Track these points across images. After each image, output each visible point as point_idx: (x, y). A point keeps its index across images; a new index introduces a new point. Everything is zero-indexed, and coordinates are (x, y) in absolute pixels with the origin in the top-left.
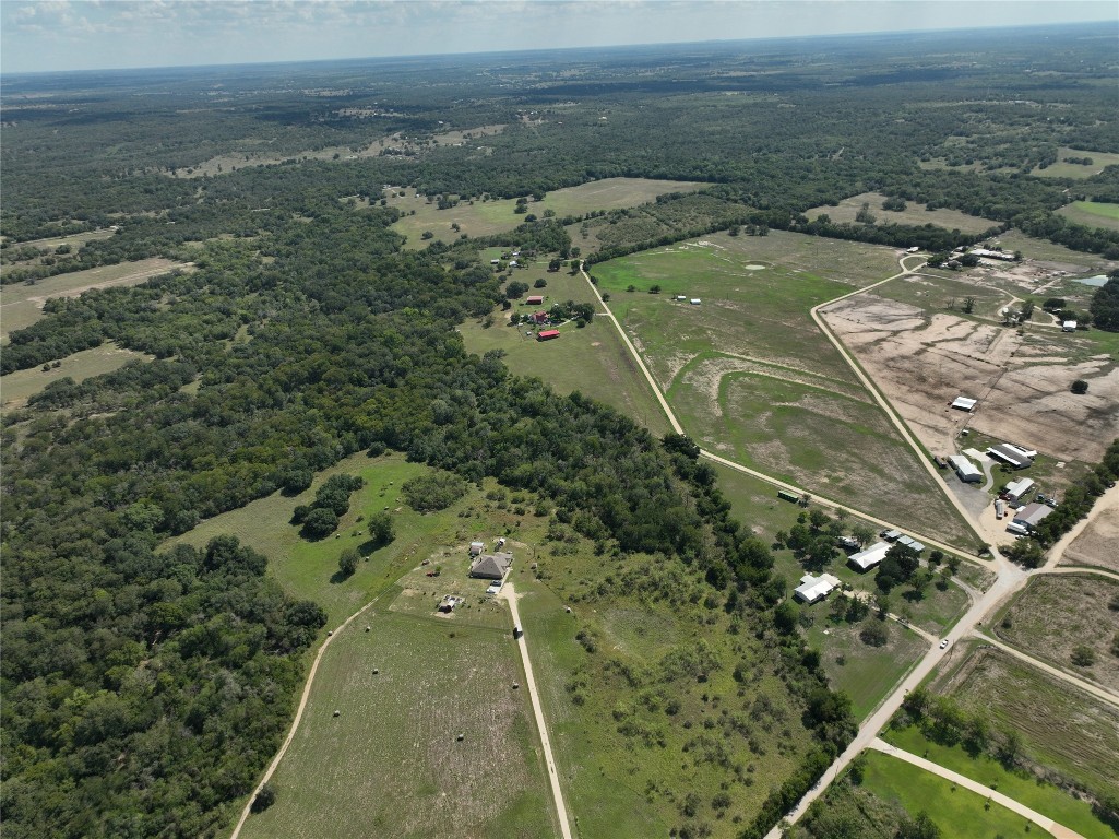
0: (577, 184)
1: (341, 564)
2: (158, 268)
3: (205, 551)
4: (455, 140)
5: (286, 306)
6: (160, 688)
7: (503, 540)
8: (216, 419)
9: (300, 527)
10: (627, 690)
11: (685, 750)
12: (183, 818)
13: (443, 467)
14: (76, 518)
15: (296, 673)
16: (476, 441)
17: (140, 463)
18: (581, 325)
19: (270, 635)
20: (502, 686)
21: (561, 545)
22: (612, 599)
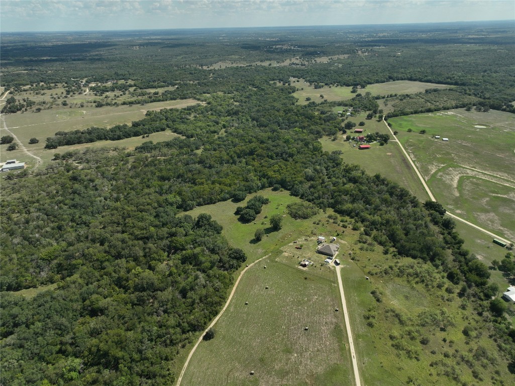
0: (383, 82)
1: (256, 235)
2: (191, 103)
3: (197, 219)
4: (324, 60)
5: (242, 122)
6: (170, 274)
7: (335, 238)
8: (208, 165)
9: (238, 216)
10: (398, 326)
11: (431, 365)
12: (174, 334)
13: (307, 200)
14: (147, 196)
15: (230, 280)
16: (325, 190)
17: (174, 179)
18: (382, 144)
19: (220, 261)
20: (329, 308)
21: (365, 246)
22: (391, 277)
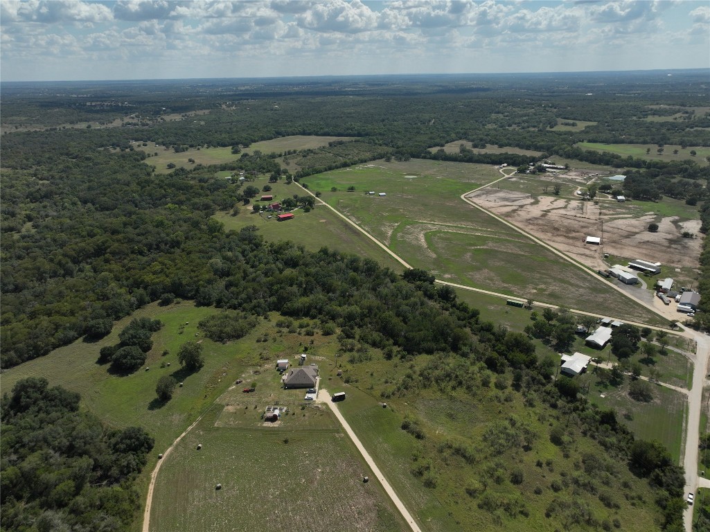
0: (271, 138)
1: (157, 391)
3: (10, 396)
5: (64, 208)
7: (304, 356)
8: (11, 287)
9: (108, 366)
10: (468, 468)
11: (548, 515)
13: (230, 307)
15: (132, 501)
16: (255, 285)
18: (307, 211)
19: (96, 466)
20: (352, 482)
21: (355, 354)
22: (417, 392)
